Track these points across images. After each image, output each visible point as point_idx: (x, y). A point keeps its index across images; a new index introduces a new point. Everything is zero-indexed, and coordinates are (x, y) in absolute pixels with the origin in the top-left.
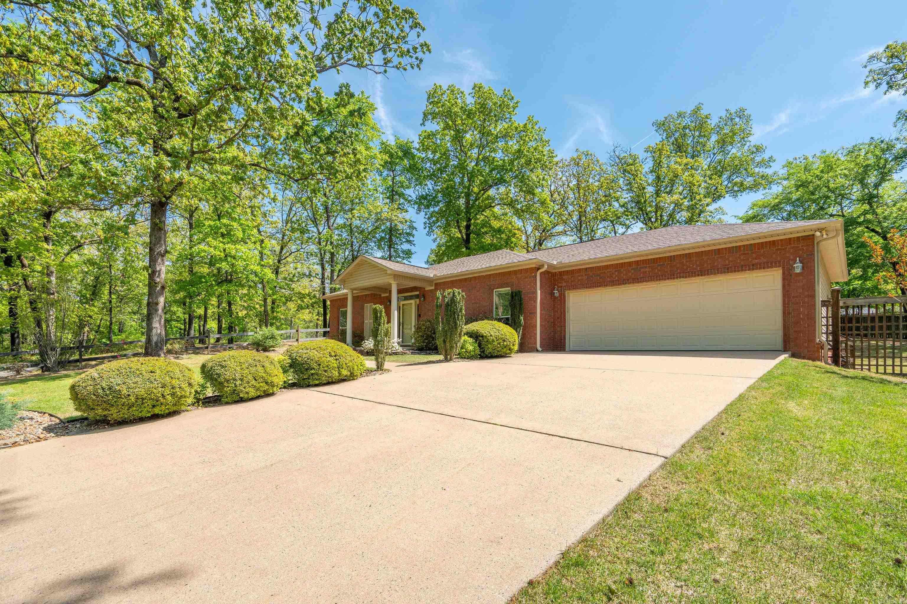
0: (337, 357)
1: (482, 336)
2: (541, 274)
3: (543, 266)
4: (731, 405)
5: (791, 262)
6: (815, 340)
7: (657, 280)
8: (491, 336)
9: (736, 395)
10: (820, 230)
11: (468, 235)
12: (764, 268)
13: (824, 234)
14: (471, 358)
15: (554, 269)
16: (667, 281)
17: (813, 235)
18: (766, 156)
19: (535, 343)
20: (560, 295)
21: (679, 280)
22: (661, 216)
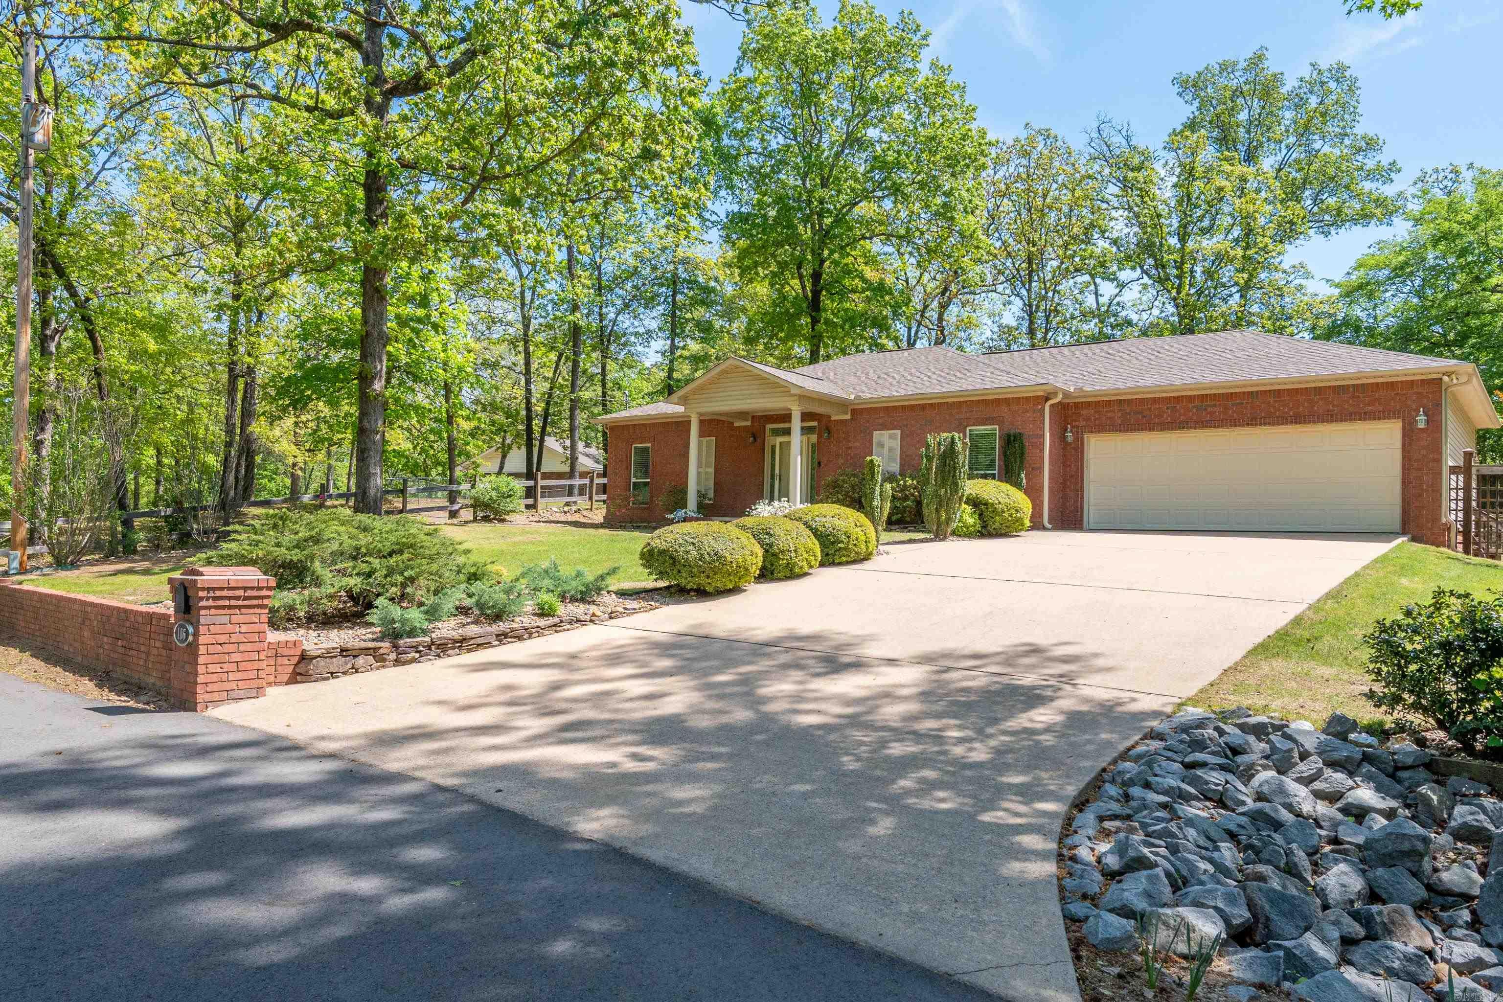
1: (986, 504)
2: (1051, 406)
3: (1054, 394)
5: (1413, 414)
6: (1440, 519)
7: (1231, 426)
8: (999, 504)
10: (1449, 374)
11: (816, 293)
13: (1454, 379)
14: (969, 535)
15: (1071, 399)
16: (1247, 428)
17: (1441, 380)
19: (1045, 517)
20: (1076, 439)
21: (1264, 427)
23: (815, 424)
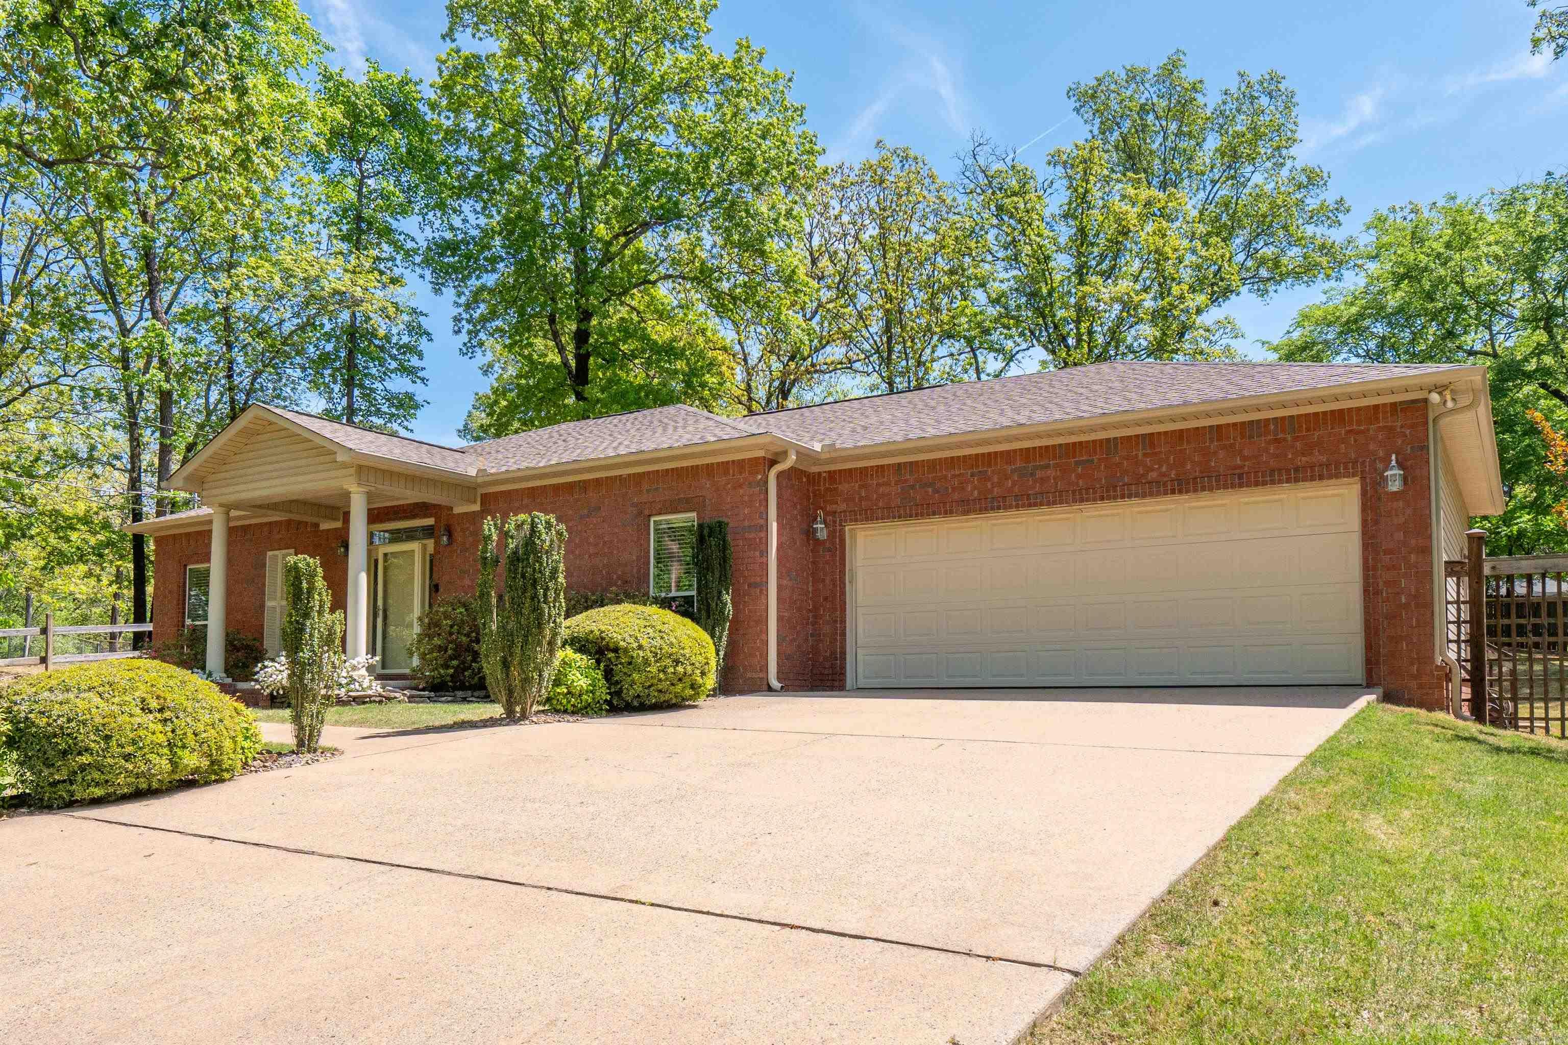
0: (167, 714)
1: (616, 650)
2: (779, 475)
3: (785, 453)
4: (1239, 826)
5: (1380, 466)
6: (1432, 658)
7: (1075, 501)
8: (640, 647)
9: (1253, 801)
10: (1440, 388)
11: (582, 360)
12: (1321, 478)
13: (1448, 397)
14: (583, 710)
15: (815, 464)
16: (1100, 504)
17: (1426, 401)
18: (1330, 196)
19: (765, 668)
20: (832, 534)
21: (1128, 502)
22: (1090, 333)
23: (430, 521)
